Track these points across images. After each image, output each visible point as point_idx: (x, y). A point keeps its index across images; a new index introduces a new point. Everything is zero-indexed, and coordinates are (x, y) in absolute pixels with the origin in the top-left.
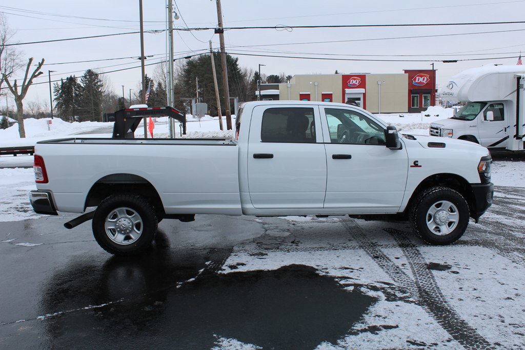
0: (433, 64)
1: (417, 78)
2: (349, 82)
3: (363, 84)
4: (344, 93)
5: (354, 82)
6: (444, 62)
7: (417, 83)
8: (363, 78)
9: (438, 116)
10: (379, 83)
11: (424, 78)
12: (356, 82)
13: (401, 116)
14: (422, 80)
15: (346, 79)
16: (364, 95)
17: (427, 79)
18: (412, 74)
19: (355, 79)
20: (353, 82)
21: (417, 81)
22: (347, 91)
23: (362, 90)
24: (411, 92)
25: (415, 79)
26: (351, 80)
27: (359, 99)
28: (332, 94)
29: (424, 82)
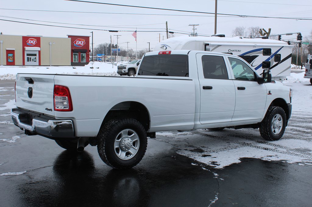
0: (92, 32)
1: (77, 41)
2: (28, 42)
3: (38, 44)
4: (24, 50)
5: (32, 42)
6: (110, 31)
7: (77, 45)
8: (38, 39)
9: (98, 68)
10: (51, 44)
11: (82, 42)
12: (34, 42)
13: (74, 68)
14: (81, 43)
15: (25, 39)
16: (39, 52)
17: (84, 43)
18: (73, 38)
19: (32, 40)
20: (30, 42)
21: (77, 44)
22: (27, 48)
23: (38, 49)
24: (73, 51)
25: (75, 43)
26: (30, 41)
27: (35, 55)
28: (14, 50)
29: (82, 44)
